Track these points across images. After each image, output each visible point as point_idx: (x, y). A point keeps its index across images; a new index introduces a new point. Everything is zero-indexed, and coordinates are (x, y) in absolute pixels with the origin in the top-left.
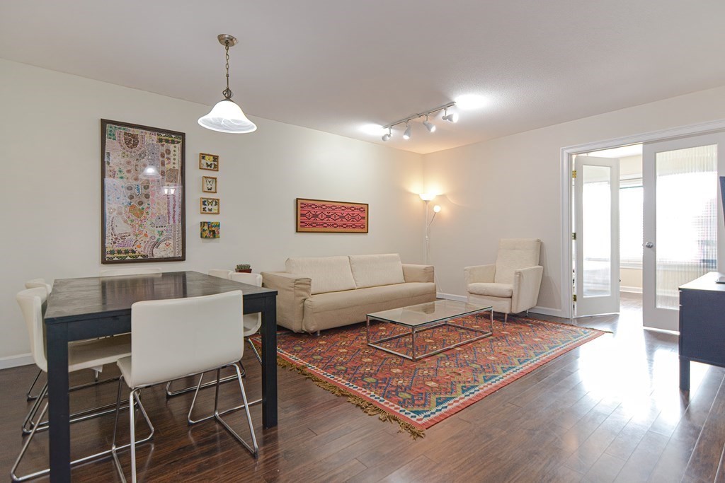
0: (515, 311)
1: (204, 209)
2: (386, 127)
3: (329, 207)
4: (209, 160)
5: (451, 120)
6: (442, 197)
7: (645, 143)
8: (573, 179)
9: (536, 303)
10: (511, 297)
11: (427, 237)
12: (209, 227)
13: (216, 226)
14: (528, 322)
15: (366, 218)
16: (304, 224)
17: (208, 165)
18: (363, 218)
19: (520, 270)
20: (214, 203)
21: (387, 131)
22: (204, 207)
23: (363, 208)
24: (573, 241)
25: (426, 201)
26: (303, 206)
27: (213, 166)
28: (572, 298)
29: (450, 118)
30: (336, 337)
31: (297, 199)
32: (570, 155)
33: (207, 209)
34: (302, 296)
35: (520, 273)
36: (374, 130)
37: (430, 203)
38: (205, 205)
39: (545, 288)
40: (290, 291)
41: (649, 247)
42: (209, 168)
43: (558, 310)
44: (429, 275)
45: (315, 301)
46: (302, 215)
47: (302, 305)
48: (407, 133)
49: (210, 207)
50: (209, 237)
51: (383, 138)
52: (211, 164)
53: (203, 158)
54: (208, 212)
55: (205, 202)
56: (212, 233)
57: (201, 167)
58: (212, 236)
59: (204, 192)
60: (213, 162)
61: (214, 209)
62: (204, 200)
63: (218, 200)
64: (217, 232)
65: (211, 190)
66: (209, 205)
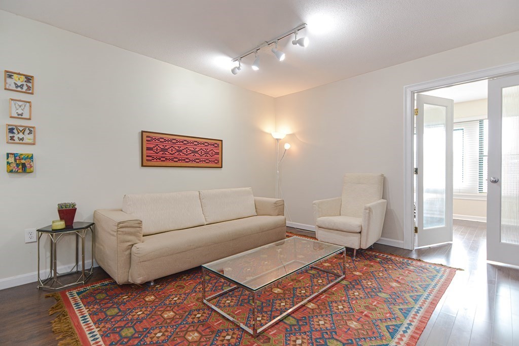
0: (364, 247)
1: (12, 138)
2: (235, 60)
3: (180, 142)
4: (21, 81)
5: (301, 44)
6: (292, 136)
7: (491, 78)
8: (415, 116)
9: (380, 236)
10: (360, 233)
11: (278, 172)
12: (15, 160)
13: (27, 158)
14: (376, 257)
15: (220, 154)
16: (151, 158)
17: (17, 86)
18: (218, 153)
19: (368, 205)
20: (27, 131)
21: (237, 64)
22: (12, 135)
23: (217, 145)
24: (415, 175)
25: (277, 140)
26: (149, 139)
27: (25, 88)
28: (413, 231)
29: (300, 42)
30: (171, 288)
31: (143, 132)
32: (413, 93)
33: (16, 138)
34: (129, 241)
35: (370, 209)
36: (223, 63)
37: (280, 141)
38: (13, 133)
39: (389, 221)
40: (113, 235)
41: (495, 182)
42: (19, 89)
43: (400, 241)
44: (280, 208)
45: (145, 247)
46: (148, 149)
47: (128, 252)
48: (255, 63)
49: (21, 136)
50: (17, 172)
51: (233, 71)
52: (23, 85)
53: (10, 76)
54: (18, 141)
55: (13, 129)
56: (20, 167)
57: (7, 88)
58: (21, 171)
59: (11, 117)
60: (25, 83)
61: (28, 138)
62: (11, 127)
63: (33, 128)
64: (29, 166)
65: (22, 115)
66: (18, 133)
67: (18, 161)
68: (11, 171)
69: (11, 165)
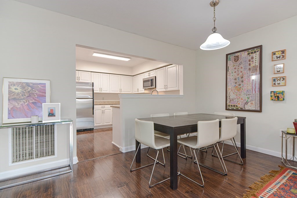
1: (275, 84)
4: (279, 54)
12: (274, 94)
13: (280, 93)
17: (278, 58)
20: (282, 79)
33: (276, 84)
38: (275, 81)
49: (279, 82)
52: (280, 56)
53: (274, 54)
54: (277, 85)
55: (275, 79)
56: (276, 98)
57: (273, 60)
58: (276, 100)
59: (275, 74)
60: (281, 55)
61: (282, 83)
62: (274, 79)
63: (284, 77)
64: (280, 97)
65: (279, 71)
66: (277, 81)
67: (275, 95)
68: (272, 100)
69: (272, 97)
